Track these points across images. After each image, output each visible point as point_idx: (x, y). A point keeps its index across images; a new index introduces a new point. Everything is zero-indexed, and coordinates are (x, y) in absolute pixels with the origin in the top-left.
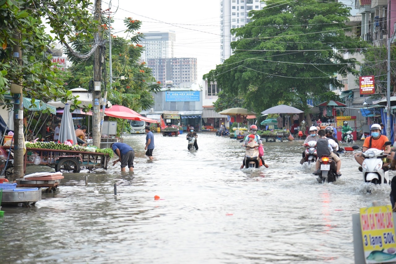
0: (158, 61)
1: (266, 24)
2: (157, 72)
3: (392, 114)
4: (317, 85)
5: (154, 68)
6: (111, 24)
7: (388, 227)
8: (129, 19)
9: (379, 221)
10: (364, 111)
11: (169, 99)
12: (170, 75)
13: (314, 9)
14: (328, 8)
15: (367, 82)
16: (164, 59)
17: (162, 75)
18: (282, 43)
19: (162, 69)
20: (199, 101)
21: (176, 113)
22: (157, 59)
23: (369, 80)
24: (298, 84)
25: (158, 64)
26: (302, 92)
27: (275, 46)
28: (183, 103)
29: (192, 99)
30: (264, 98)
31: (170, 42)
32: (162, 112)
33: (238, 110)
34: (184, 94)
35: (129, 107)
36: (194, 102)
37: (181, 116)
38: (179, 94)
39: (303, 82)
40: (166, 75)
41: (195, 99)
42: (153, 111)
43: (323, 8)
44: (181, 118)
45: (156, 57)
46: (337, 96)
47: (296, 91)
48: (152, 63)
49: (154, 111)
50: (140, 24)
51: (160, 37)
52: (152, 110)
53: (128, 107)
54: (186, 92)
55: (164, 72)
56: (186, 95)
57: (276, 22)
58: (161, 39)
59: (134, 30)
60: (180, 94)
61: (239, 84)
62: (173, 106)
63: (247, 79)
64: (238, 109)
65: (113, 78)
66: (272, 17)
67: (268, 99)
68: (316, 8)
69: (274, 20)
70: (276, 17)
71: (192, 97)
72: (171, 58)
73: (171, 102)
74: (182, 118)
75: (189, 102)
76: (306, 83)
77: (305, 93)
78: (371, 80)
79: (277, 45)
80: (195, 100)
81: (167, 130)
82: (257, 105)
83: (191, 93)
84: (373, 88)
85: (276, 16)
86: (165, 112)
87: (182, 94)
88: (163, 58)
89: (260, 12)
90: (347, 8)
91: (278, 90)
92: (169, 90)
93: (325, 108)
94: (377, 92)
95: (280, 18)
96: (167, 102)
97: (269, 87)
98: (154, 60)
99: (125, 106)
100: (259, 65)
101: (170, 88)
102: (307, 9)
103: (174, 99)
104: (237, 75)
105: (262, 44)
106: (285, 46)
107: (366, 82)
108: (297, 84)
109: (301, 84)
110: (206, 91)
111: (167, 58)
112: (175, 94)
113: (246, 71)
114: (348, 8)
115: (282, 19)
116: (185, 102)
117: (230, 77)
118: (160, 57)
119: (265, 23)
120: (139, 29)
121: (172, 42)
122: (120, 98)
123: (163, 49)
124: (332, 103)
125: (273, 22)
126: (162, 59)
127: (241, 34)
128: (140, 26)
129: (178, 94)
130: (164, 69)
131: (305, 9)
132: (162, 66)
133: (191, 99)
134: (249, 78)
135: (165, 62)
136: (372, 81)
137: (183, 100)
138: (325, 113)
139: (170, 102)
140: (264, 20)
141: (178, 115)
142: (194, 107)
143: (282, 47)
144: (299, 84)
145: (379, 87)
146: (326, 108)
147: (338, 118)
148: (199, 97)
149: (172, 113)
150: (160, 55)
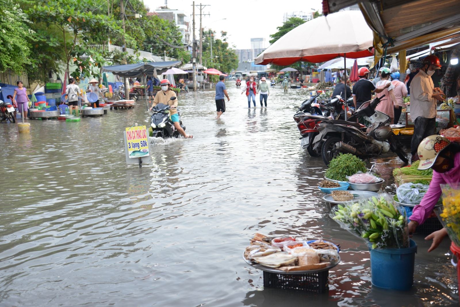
7: (143, 138)
8: (222, 31)
9: (138, 134)
50: (227, 33)
51: (259, 40)
53: (217, 70)
59: (224, 36)
65: (212, 57)
86: (252, 71)
88: (261, 48)
98: (257, 49)
120: (227, 36)
122: (213, 65)
123: (261, 45)
139: (254, 67)
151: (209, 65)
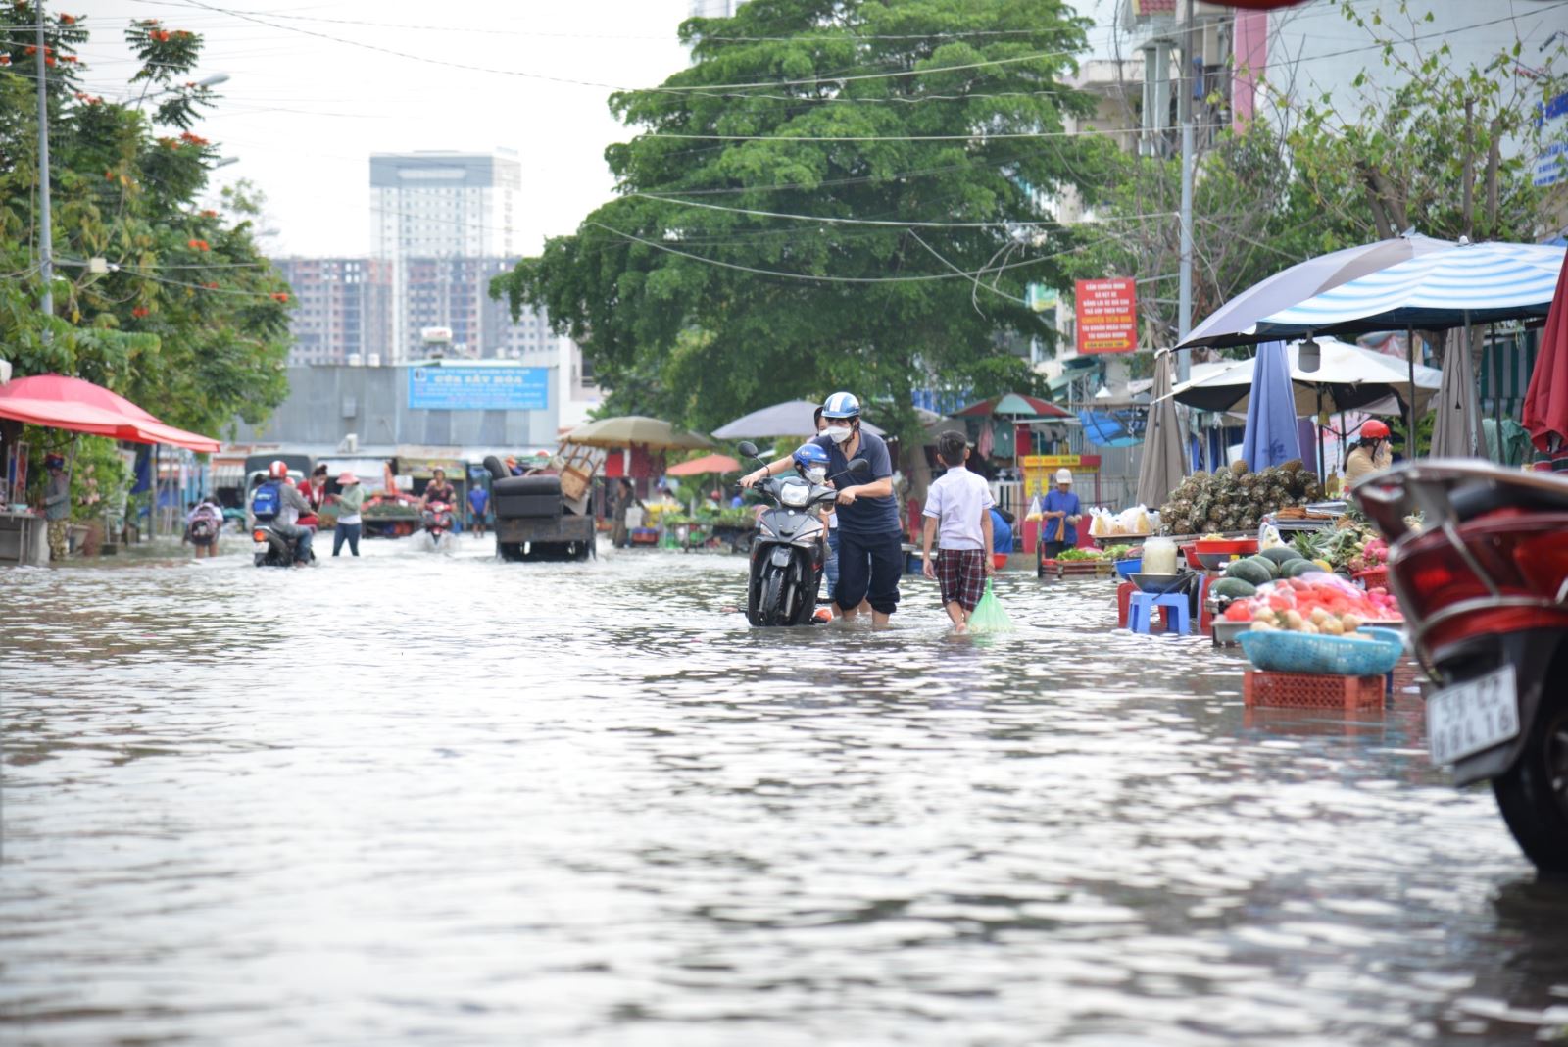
0: (450, 267)
1: (746, 73)
2: (443, 312)
3: (1195, 431)
4: (953, 328)
5: (435, 294)
6: (74, 46)
8: (148, 24)
10: (1096, 425)
11: (422, 398)
12: (498, 325)
13: (938, 16)
14: (994, 16)
15: (1107, 303)
16: (475, 261)
17: (465, 326)
18: (807, 155)
19: (465, 301)
20: (545, 407)
21: (449, 454)
22: (444, 260)
23: (1114, 294)
24: (875, 322)
25: (449, 280)
26: (892, 357)
27: (778, 164)
28: (481, 414)
29: (517, 399)
30: (738, 378)
31: (496, 193)
32: (390, 452)
33: (637, 427)
34: (486, 379)
35: (110, 383)
36: (526, 411)
37: (468, 466)
38: (463, 377)
39: (893, 316)
40: (479, 326)
41: (531, 399)
42: (354, 447)
43: (972, 17)
44: (469, 476)
45: (443, 253)
46: (1036, 376)
47: (871, 353)
48: (423, 275)
49: (360, 444)
50: (196, 48)
51: (458, 173)
52: (350, 443)
53: (105, 387)
54: (492, 372)
55: (474, 312)
56: (491, 382)
57: (784, 65)
58: (464, 182)
59: (171, 73)
60: (468, 380)
61: (634, 316)
62: (439, 426)
63: (666, 296)
64: (637, 424)
65: (55, 266)
66: (768, 45)
67: (755, 383)
68: (947, 15)
69: (776, 58)
70: (786, 48)
71: (516, 390)
72: (502, 255)
73: (432, 411)
74: (475, 475)
75: (502, 412)
76: (909, 317)
77: (903, 361)
78: (1121, 294)
79: (785, 159)
80: (529, 404)
81: (376, 513)
82: (709, 406)
83: (514, 376)
84: (1128, 327)
85: (783, 41)
86: (406, 452)
87: (477, 379)
88: (470, 254)
89: (726, 24)
90: (1076, 19)
91: (794, 346)
92: (437, 365)
93: (987, 424)
94: (1145, 345)
95: (803, 53)
96: (412, 410)
97: (758, 333)
98: (431, 262)
99: (92, 381)
100: (715, 240)
101: (440, 357)
102: (908, 17)
103: (445, 398)
104: (626, 280)
105: (729, 155)
106: (818, 166)
107: (1101, 303)
108: (870, 324)
109: (886, 323)
110: (574, 368)
111: (485, 255)
112: (448, 379)
113: (663, 266)
114: (1080, 21)
115: (811, 55)
116: (489, 412)
117: (598, 287)
118: (458, 253)
119: (741, 70)
120: (192, 69)
121: (508, 195)
122: (68, 347)
123: (470, 221)
124: (1013, 404)
125: (773, 70)
126: (467, 260)
127: (648, 115)
128: (194, 56)
129: (458, 379)
130: (474, 300)
131: (902, 17)
132: (465, 289)
133: (513, 399)
134: (676, 293)
135: (479, 272)
136: (1126, 302)
137: (480, 404)
138: (988, 443)
139: (426, 413)
140: (736, 55)
141: (457, 463)
142: (526, 430)
143: (806, 170)
144: (881, 322)
145: (1154, 325)
146: (992, 425)
147: (1028, 460)
148: (544, 392)
149: (434, 454)
150: (458, 243)
151: (27, 341)
